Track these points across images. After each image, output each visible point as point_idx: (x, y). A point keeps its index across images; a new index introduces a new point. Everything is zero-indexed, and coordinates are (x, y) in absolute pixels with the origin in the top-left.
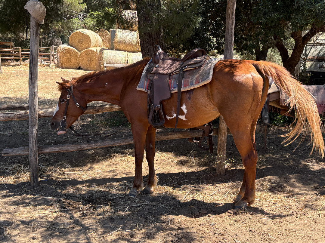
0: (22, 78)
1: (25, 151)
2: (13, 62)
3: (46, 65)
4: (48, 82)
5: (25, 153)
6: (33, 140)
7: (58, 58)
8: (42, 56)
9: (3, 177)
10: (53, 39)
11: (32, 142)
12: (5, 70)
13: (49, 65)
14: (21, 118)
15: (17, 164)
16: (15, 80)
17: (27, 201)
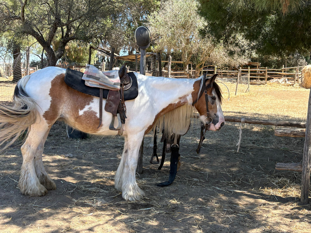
0: (268, 96)
1: (297, 167)
2: (257, 81)
3: (291, 85)
4: (293, 102)
5: (298, 169)
6: (307, 157)
7: (302, 78)
8: (286, 76)
9: (271, 189)
10: (298, 59)
11: (306, 160)
12: (251, 88)
13: (293, 85)
14: (296, 135)
15: (284, 178)
16: (261, 98)
17: (301, 216)
